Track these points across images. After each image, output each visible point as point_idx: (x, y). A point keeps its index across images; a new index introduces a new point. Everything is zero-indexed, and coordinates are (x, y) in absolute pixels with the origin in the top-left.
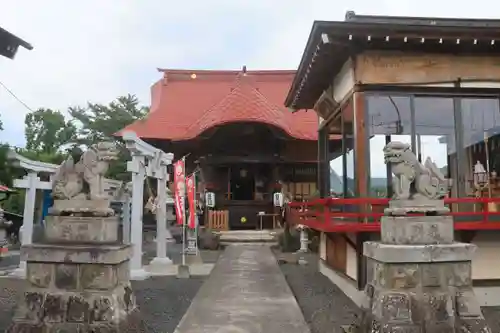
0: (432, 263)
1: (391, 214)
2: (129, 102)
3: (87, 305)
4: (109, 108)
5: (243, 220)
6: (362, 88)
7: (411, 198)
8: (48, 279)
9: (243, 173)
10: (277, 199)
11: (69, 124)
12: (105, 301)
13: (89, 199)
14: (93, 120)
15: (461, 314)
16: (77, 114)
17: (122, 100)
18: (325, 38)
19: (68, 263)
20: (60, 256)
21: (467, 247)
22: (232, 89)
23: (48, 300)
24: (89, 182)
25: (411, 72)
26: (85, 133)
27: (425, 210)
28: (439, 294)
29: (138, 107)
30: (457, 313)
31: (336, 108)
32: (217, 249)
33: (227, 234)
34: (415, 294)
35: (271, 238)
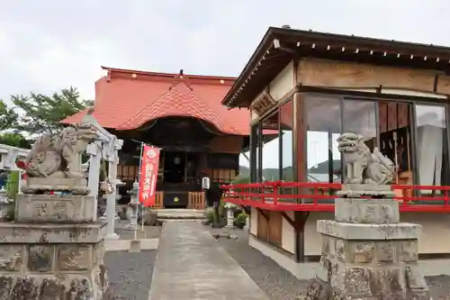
0: (386, 240)
1: (345, 196)
2: (70, 95)
3: (63, 288)
4: (52, 99)
5: (176, 200)
6: (302, 89)
7: (363, 183)
8: (19, 261)
9: (177, 161)
10: (205, 182)
11: (11, 112)
12: (84, 282)
13: (66, 176)
14: (36, 109)
15: (411, 286)
16: (21, 103)
17: (65, 93)
18: (277, 43)
19: (44, 243)
20: (35, 237)
21: (414, 227)
22: (170, 89)
23: (18, 285)
24: (67, 159)
25: (342, 78)
26: (26, 121)
27: (376, 194)
28: (392, 268)
29: (79, 100)
30: (408, 286)
31: (273, 106)
32: (155, 225)
33: (162, 212)
34: (371, 268)
35: (201, 215)
